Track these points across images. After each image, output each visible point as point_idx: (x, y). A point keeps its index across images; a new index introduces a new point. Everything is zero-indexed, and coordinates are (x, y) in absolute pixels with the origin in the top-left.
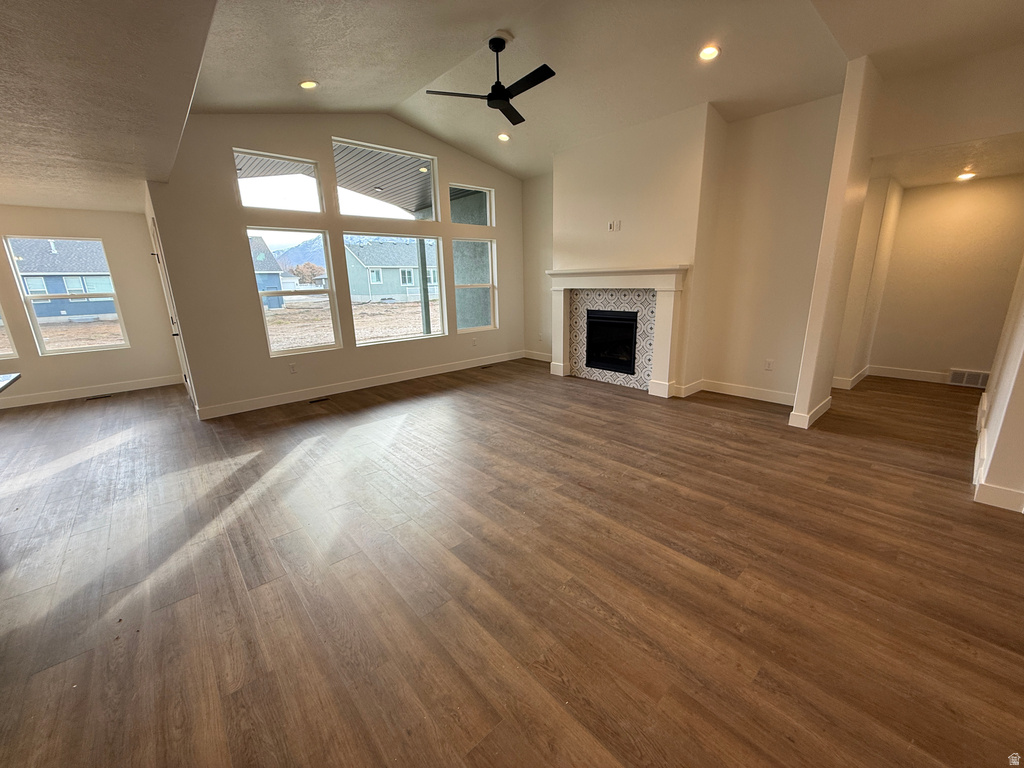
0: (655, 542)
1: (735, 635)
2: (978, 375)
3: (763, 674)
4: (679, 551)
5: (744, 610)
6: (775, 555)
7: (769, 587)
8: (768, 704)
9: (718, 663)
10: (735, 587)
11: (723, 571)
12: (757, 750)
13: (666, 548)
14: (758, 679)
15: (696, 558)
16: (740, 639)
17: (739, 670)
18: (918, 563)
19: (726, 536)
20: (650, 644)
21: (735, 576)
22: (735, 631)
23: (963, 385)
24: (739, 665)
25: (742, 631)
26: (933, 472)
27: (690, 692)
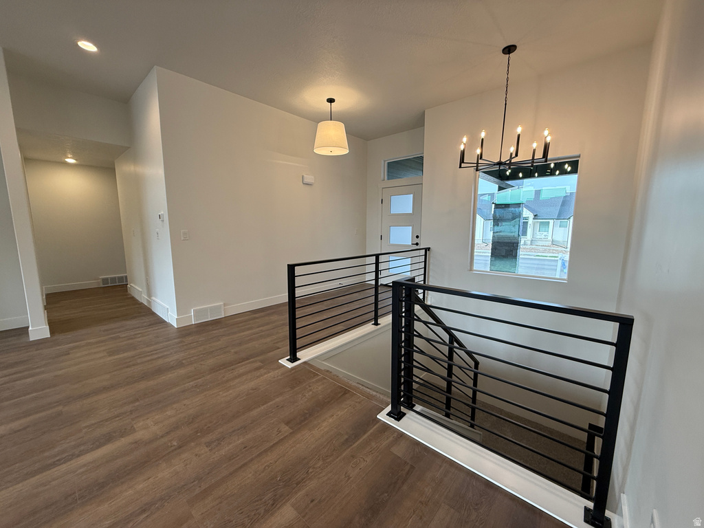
0: (37, 477)
1: (175, 449)
2: (122, 277)
3: (208, 444)
4: (71, 459)
5: (162, 437)
6: (137, 404)
7: (157, 417)
8: (225, 450)
9: (187, 467)
10: (141, 435)
11: (122, 437)
12: (245, 465)
13: (55, 469)
14: (209, 448)
15: (92, 450)
16: (180, 447)
17: (199, 456)
18: (192, 359)
19: (93, 422)
20: (144, 511)
21: (133, 430)
22: (173, 448)
23: (110, 285)
24: (196, 455)
25: (176, 444)
26: (150, 325)
27: (197, 491)
